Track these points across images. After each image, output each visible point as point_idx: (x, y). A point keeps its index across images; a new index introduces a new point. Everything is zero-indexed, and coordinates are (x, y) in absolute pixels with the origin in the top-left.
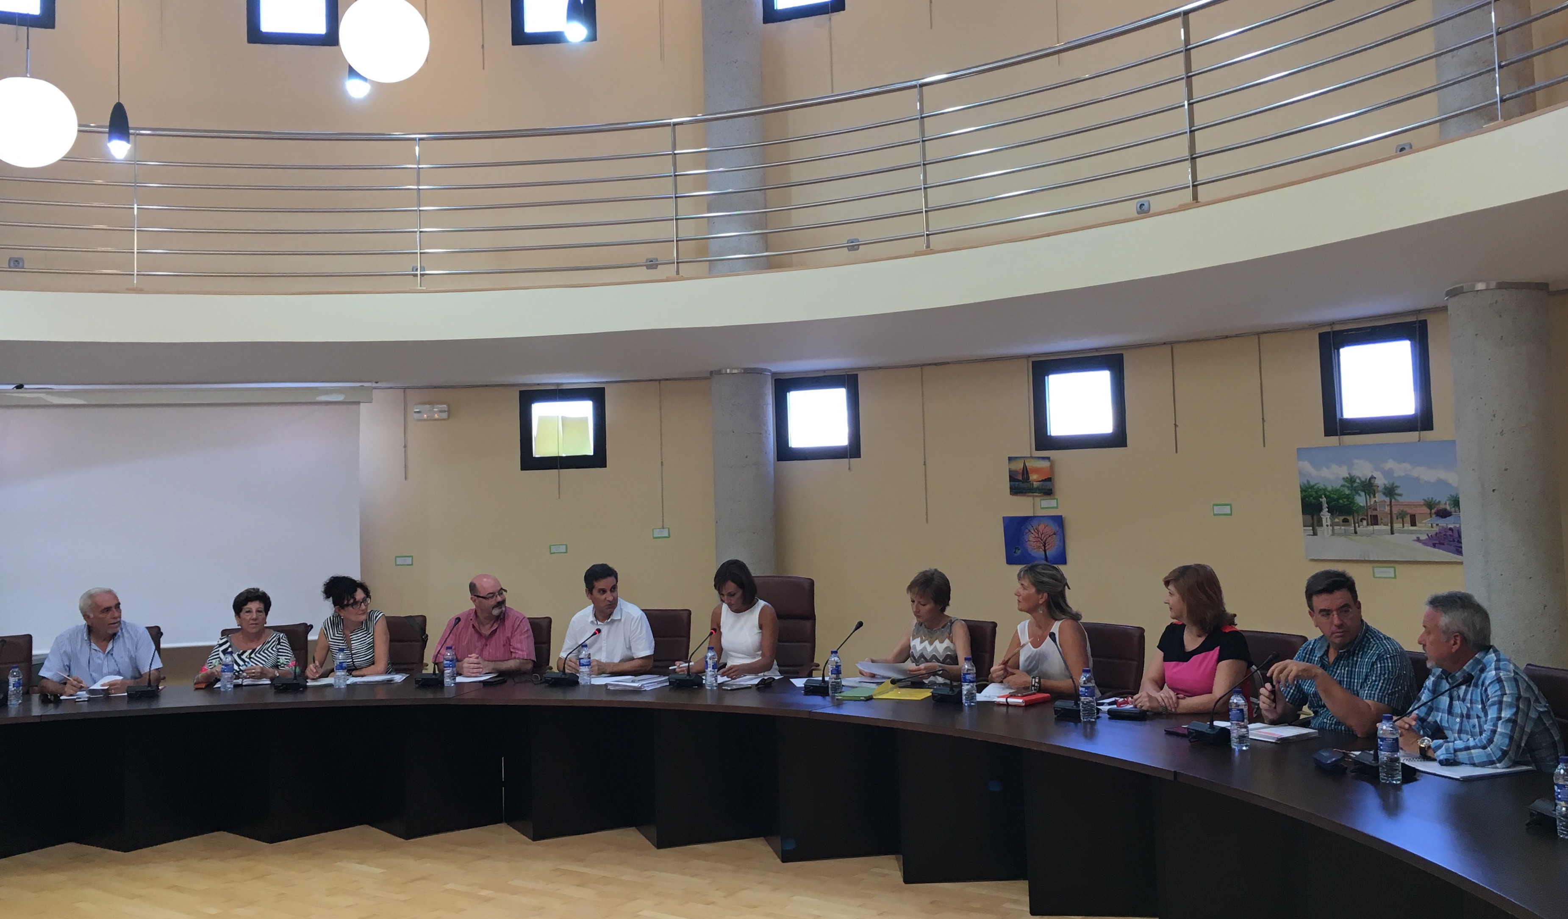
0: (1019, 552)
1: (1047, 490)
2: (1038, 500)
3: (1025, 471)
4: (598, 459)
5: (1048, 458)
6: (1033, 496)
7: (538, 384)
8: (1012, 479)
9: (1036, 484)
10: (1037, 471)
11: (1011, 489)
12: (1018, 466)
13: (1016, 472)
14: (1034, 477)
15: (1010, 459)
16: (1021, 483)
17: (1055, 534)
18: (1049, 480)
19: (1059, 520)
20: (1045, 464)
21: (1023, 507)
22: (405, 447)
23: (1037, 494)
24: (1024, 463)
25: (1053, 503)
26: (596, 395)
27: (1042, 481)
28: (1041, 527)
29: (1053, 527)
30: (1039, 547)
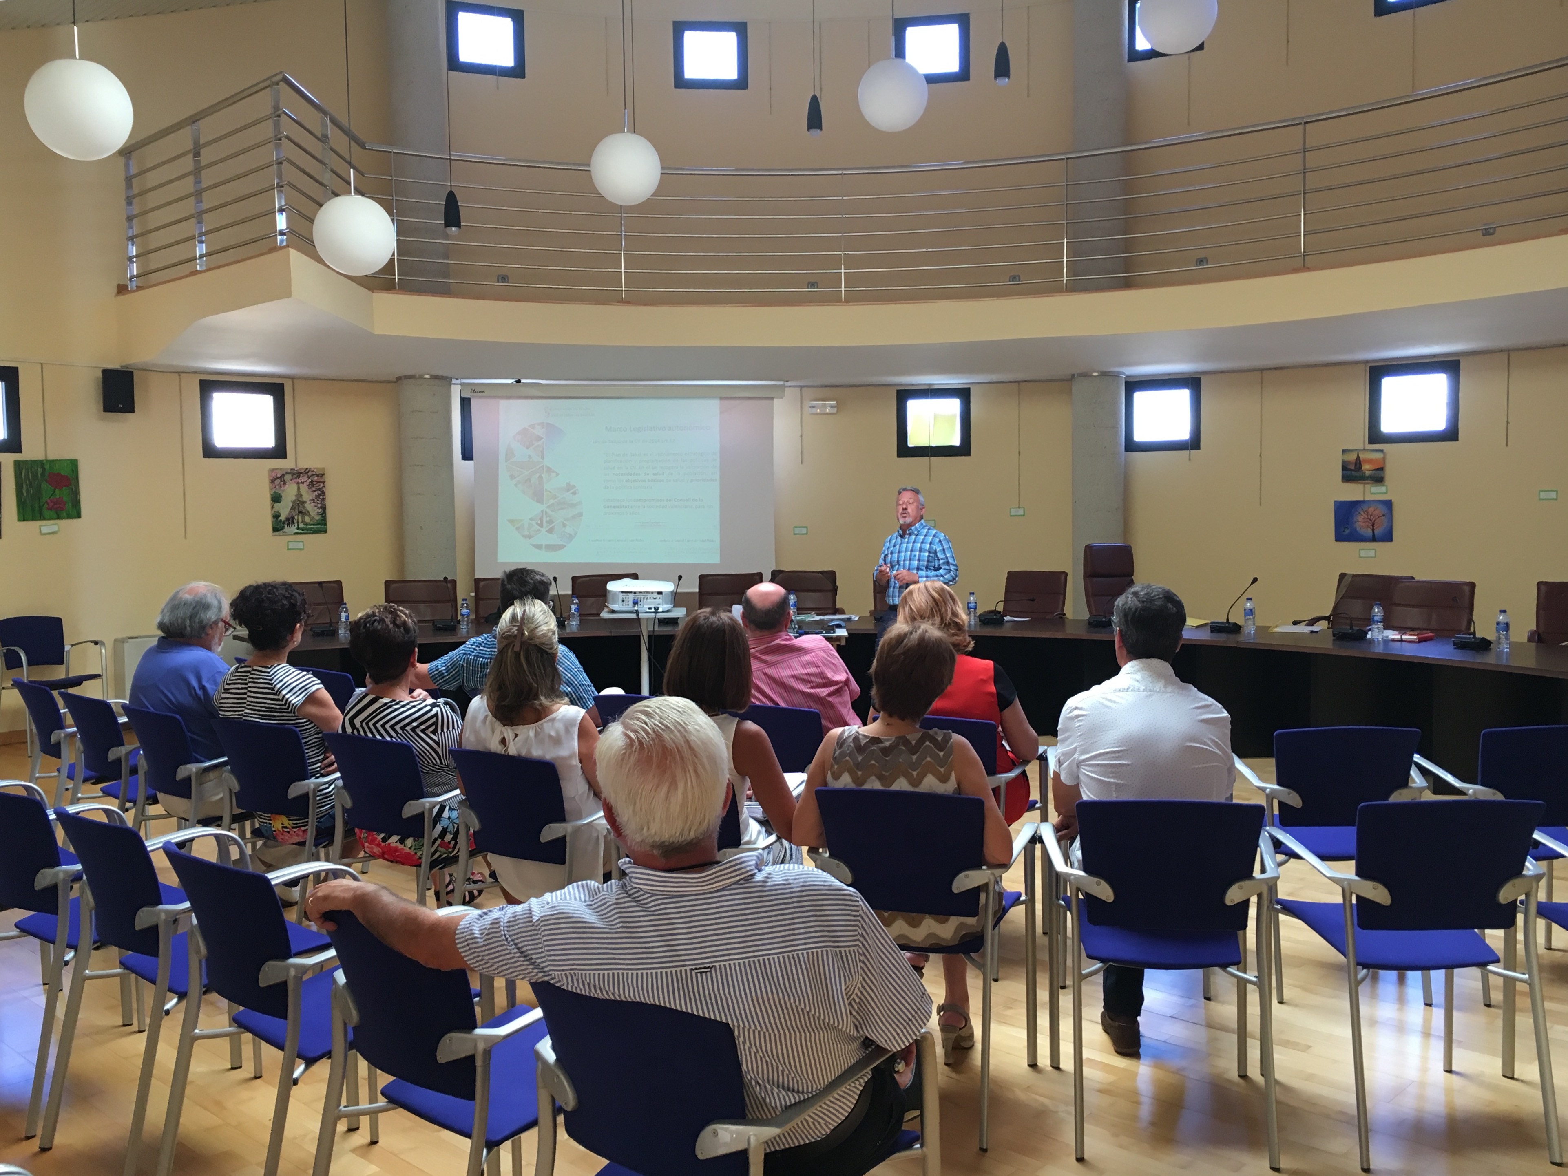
0: (1347, 531)
1: (1378, 478)
2: (1367, 486)
3: (1358, 463)
4: (964, 449)
5: (1382, 451)
6: (1365, 484)
7: (913, 385)
8: (1344, 468)
9: (1367, 473)
10: (1369, 461)
11: (1343, 477)
12: (1352, 457)
13: (1349, 462)
14: (1366, 467)
15: (1344, 451)
16: (1353, 473)
17: (1383, 515)
18: (1382, 469)
19: (1388, 504)
20: (1379, 456)
21: (1353, 492)
22: (801, 436)
23: (1368, 481)
24: (1358, 454)
25: (1383, 489)
26: (964, 394)
27: (1375, 470)
28: (1371, 510)
29: (1383, 510)
30: (1368, 527)
